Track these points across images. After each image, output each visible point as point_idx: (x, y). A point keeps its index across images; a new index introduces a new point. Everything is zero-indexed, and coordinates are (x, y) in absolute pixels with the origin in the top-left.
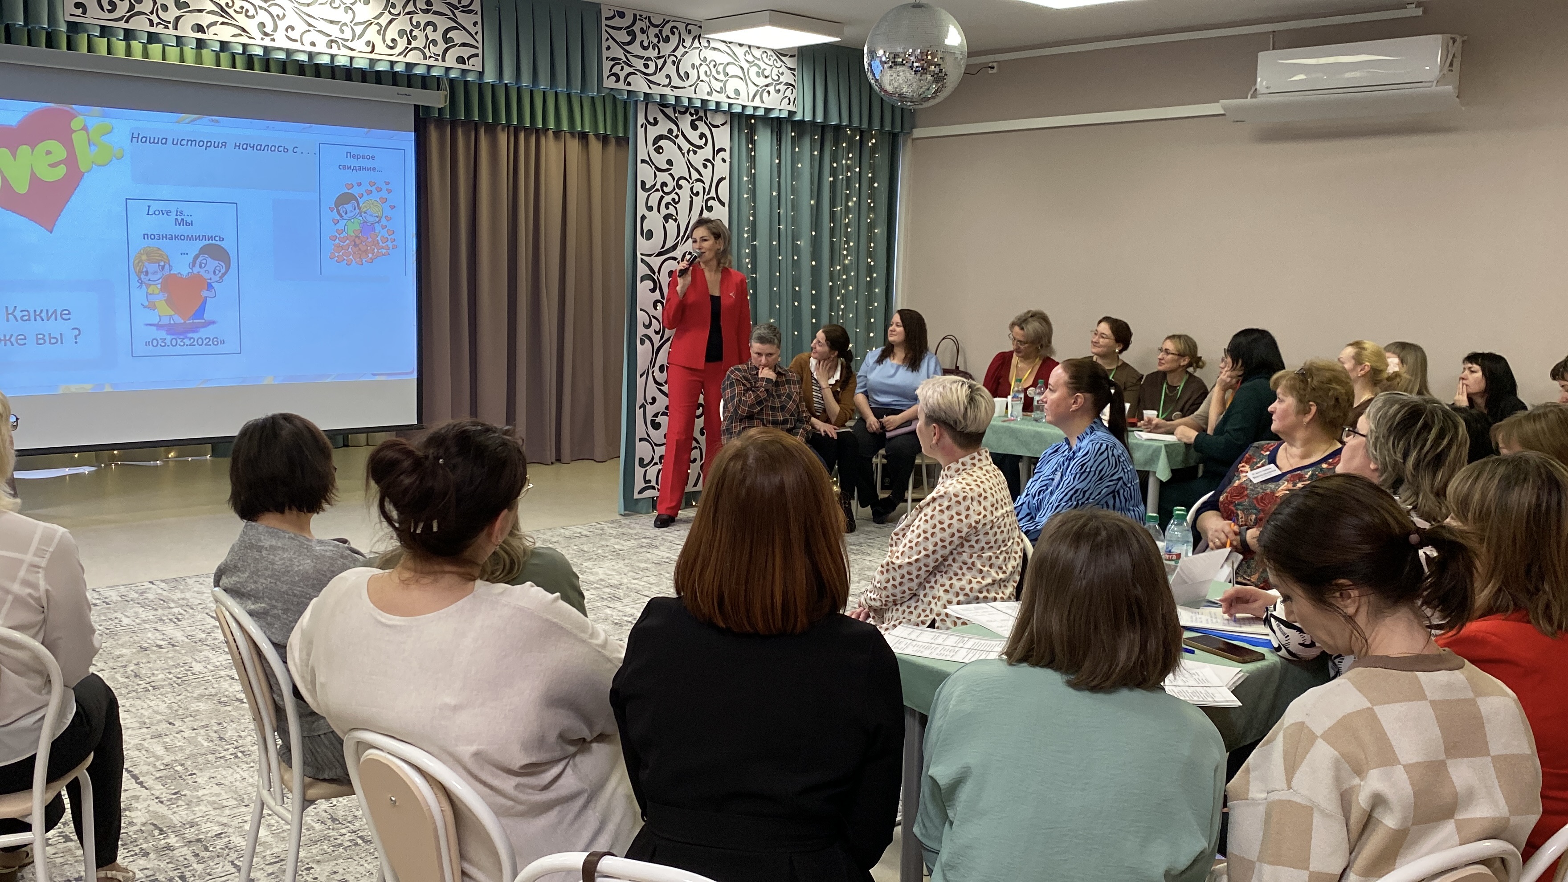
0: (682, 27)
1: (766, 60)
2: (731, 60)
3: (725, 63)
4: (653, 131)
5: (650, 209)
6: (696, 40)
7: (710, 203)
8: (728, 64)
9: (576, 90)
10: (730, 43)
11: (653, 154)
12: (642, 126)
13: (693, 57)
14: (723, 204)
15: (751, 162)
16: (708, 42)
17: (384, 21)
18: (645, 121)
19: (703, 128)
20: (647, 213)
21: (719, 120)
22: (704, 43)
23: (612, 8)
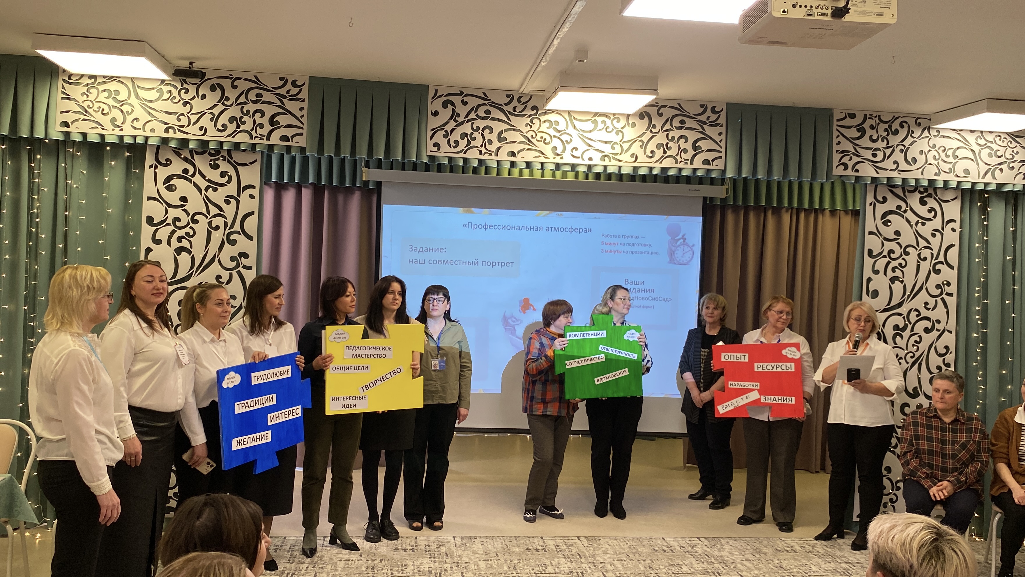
0: (911, 121)
1: (1000, 143)
2: (961, 144)
3: (955, 147)
4: (881, 209)
5: (877, 272)
6: (926, 131)
7: (938, 267)
8: (958, 148)
9: (806, 179)
10: (961, 130)
11: (882, 228)
12: (871, 204)
13: (923, 145)
14: (952, 267)
15: (983, 231)
16: (938, 131)
17: (645, 139)
18: (874, 200)
19: (932, 203)
20: (873, 276)
21: (949, 196)
22: (934, 132)
23: (844, 111)
